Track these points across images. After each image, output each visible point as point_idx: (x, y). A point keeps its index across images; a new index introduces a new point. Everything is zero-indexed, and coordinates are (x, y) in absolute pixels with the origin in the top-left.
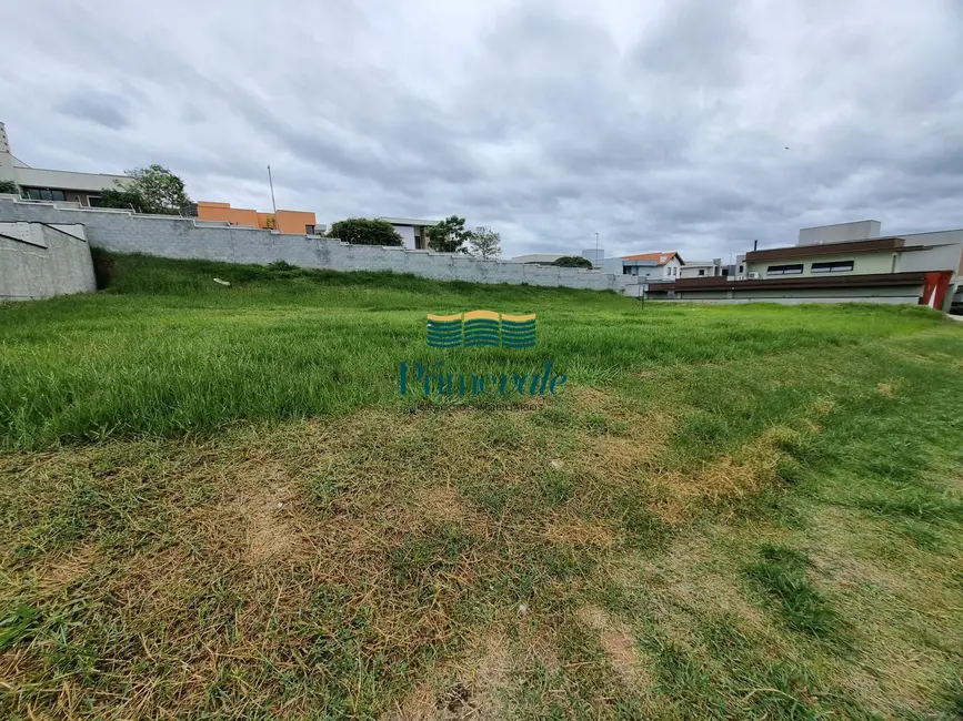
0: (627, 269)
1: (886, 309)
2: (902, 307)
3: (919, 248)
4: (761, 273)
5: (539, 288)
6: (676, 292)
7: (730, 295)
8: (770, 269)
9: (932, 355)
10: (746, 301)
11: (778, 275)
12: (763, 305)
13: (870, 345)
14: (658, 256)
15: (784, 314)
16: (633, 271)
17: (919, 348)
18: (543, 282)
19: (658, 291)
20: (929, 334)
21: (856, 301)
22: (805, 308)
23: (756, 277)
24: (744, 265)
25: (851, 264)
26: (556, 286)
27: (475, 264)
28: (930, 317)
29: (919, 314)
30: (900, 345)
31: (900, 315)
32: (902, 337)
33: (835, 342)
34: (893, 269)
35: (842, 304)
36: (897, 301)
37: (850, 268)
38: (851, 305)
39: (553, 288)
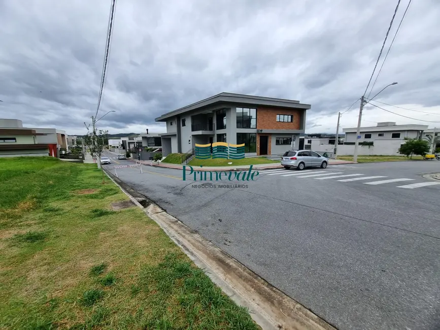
1: (38, 158)
2: (44, 157)
3: (42, 134)
9: (59, 172)
13: (40, 172)
17: (55, 171)
20: (56, 166)
21: (23, 155)
28: (55, 160)
29: (50, 160)
30: (49, 171)
31: (44, 160)
32: (48, 168)
33: (27, 173)
34: (35, 142)
35: (18, 157)
36: (41, 155)
37: (15, 141)
38: (22, 157)
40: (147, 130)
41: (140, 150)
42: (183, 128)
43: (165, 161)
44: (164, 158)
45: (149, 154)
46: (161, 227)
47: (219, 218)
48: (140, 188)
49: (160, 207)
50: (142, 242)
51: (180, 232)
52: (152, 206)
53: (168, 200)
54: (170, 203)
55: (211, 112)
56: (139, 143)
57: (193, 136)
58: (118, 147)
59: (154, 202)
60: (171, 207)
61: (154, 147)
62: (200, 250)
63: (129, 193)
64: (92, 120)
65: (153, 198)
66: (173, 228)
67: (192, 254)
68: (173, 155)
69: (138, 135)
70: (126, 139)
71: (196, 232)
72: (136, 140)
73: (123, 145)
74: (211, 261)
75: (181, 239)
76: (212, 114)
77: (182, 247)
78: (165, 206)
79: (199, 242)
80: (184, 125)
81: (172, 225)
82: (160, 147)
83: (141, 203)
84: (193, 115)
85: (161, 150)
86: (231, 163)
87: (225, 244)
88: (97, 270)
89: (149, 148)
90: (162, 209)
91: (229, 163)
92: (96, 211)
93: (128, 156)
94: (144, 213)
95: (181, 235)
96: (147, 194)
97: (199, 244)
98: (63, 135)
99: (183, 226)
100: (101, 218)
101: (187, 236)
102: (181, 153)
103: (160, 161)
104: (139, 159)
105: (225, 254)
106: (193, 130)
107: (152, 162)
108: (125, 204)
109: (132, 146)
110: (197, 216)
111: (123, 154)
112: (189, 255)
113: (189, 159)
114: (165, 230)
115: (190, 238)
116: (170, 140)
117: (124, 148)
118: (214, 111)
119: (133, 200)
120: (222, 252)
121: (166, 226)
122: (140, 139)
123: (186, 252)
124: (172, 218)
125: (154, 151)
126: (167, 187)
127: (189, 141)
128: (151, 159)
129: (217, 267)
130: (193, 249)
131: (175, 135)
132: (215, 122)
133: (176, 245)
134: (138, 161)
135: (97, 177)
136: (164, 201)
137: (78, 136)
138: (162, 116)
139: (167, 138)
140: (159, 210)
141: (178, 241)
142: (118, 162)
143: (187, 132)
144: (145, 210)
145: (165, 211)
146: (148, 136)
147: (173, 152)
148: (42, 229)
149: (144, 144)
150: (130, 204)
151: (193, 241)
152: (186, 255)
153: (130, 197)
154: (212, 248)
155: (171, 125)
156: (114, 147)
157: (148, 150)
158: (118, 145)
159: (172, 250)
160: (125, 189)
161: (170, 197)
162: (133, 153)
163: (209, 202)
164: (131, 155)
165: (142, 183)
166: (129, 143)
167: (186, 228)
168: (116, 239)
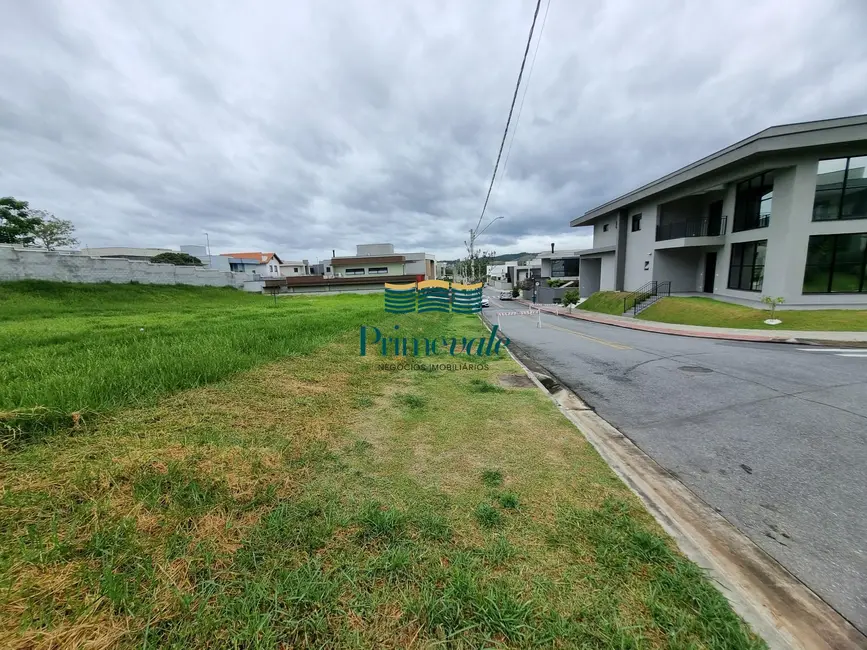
0: (233, 266)
3: (411, 262)
4: (342, 274)
5: (153, 286)
6: (289, 288)
7: (327, 289)
8: (347, 271)
10: (338, 293)
11: (351, 275)
12: (349, 295)
14: (258, 255)
15: (363, 301)
16: (240, 268)
18: (154, 280)
19: (273, 286)
22: (371, 296)
23: (340, 276)
24: (331, 268)
25: (386, 269)
26: (174, 283)
27: (57, 259)
34: (404, 272)
37: (386, 271)
39: (169, 286)
40: (553, 245)
41: (537, 284)
42: (632, 236)
43: (584, 307)
44: (582, 300)
45: (552, 292)
46: (588, 440)
47: (742, 462)
48: (539, 355)
49: (581, 399)
50: (553, 456)
51: (632, 463)
52: (564, 394)
53: (598, 388)
54: (602, 396)
55: (720, 187)
56: (536, 271)
57: (660, 252)
58: (499, 279)
59: (568, 387)
60: (606, 404)
61: (562, 279)
62: (688, 520)
63: (522, 361)
64: (469, 235)
65: (565, 379)
66: (614, 450)
67: (669, 522)
68: (602, 294)
69: (534, 256)
70: (513, 264)
71: (674, 475)
72: (531, 264)
73: (509, 277)
74: (724, 559)
75: (635, 478)
76: (723, 193)
77: (641, 497)
78: (593, 400)
79: (684, 501)
80: (636, 228)
81: (610, 442)
82: (574, 278)
83: (545, 382)
84: (663, 202)
85: (576, 284)
86: (777, 322)
87: (769, 535)
88: (492, 477)
89: (553, 279)
90: (586, 404)
91: (768, 322)
92: (477, 382)
93: (516, 294)
94: (551, 404)
95: (633, 468)
96: (553, 369)
97: (685, 507)
98: (432, 262)
99: (636, 452)
100: (485, 394)
101: (648, 476)
102: (622, 290)
103: (573, 306)
104: (534, 302)
105: (771, 562)
106: (659, 238)
107: (558, 308)
108: (519, 380)
109: (523, 277)
110: (674, 440)
111: (507, 291)
112: (660, 521)
113: (643, 304)
114: (597, 449)
115: (658, 484)
116: (598, 262)
117: (509, 281)
118: (729, 185)
119: (531, 375)
120: (758, 551)
121: (599, 441)
122: (537, 263)
123: (652, 512)
124: (609, 427)
125: (562, 287)
126: (594, 362)
127: (647, 263)
128: (557, 301)
129: (747, 582)
130: (668, 510)
131: (612, 252)
132: (729, 211)
133: (625, 487)
134: (532, 304)
135: (473, 327)
136: (589, 389)
137: (449, 262)
138: (587, 214)
139: (593, 260)
140: (581, 405)
141: (629, 479)
142: (500, 304)
143: (644, 243)
144: (553, 398)
145: (593, 409)
146: (552, 257)
147: (603, 288)
148: (419, 394)
149: (544, 273)
150: (526, 382)
151: (667, 494)
152: (653, 518)
153: (525, 369)
154: (722, 528)
155: (605, 230)
156: (494, 278)
157: (551, 284)
158: (500, 276)
159: (618, 495)
160: (514, 353)
161: (602, 383)
162: (523, 288)
163: (706, 414)
164: (521, 292)
165: (540, 347)
166: (519, 271)
167: (645, 459)
168: (512, 436)
